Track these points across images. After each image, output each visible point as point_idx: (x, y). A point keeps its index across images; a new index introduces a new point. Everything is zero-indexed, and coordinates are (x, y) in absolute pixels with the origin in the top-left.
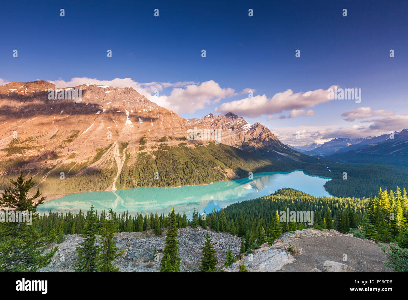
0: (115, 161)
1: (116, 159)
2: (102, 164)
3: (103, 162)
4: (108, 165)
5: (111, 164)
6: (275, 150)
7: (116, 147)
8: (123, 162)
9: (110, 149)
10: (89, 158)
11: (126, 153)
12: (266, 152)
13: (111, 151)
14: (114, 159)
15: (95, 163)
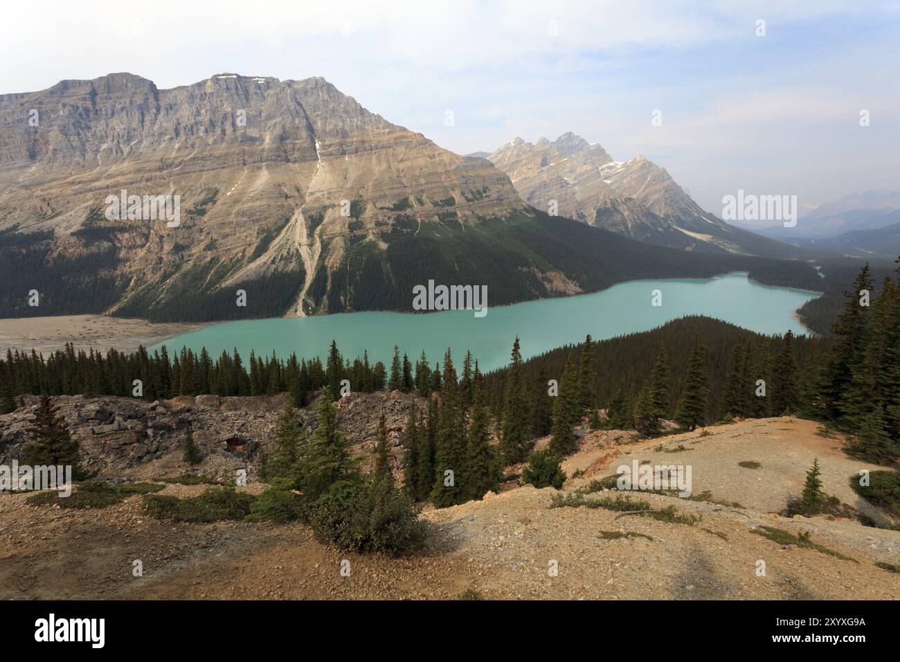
0: (299, 256)
1: (300, 251)
2: (273, 262)
3: (275, 258)
4: (286, 265)
5: (291, 262)
6: (681, 227)
7: (298, 224)
8: (316, 257)
9: (285, 229)
10: (244, 250)
11: (320, 237)
12: (656, 231)
13: (288, 233)
14: (297, 250)
15: (258, 259)
